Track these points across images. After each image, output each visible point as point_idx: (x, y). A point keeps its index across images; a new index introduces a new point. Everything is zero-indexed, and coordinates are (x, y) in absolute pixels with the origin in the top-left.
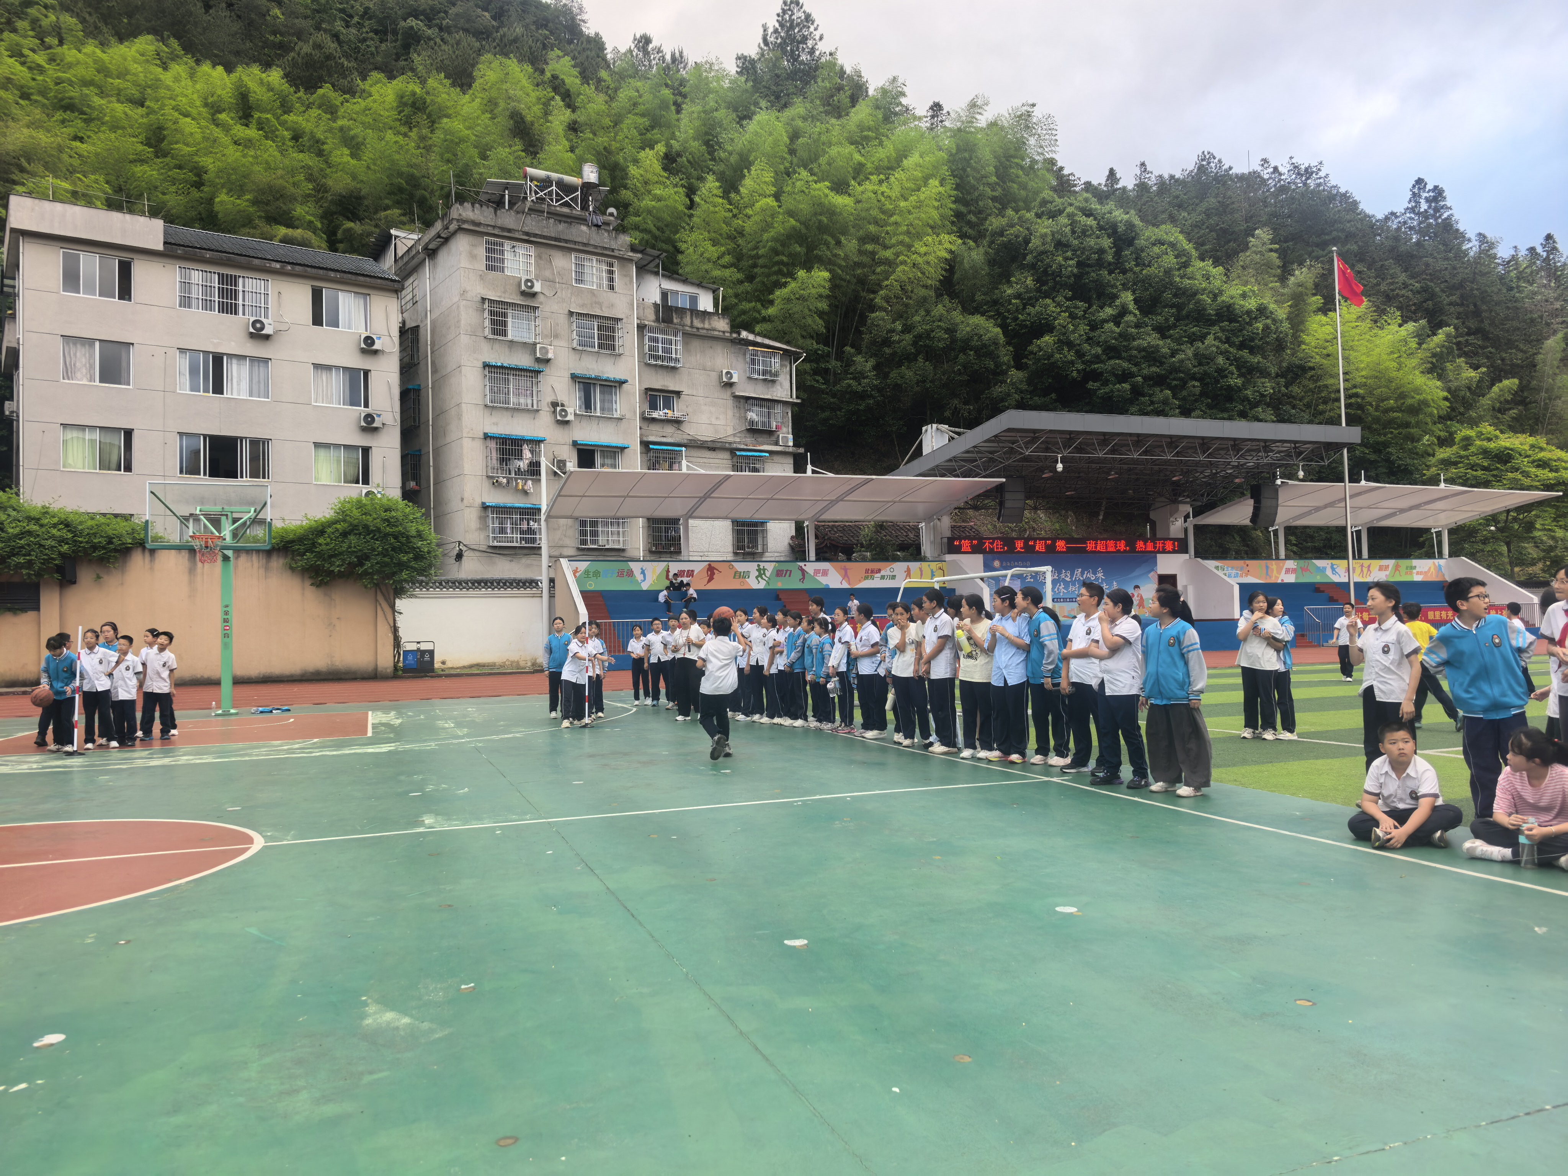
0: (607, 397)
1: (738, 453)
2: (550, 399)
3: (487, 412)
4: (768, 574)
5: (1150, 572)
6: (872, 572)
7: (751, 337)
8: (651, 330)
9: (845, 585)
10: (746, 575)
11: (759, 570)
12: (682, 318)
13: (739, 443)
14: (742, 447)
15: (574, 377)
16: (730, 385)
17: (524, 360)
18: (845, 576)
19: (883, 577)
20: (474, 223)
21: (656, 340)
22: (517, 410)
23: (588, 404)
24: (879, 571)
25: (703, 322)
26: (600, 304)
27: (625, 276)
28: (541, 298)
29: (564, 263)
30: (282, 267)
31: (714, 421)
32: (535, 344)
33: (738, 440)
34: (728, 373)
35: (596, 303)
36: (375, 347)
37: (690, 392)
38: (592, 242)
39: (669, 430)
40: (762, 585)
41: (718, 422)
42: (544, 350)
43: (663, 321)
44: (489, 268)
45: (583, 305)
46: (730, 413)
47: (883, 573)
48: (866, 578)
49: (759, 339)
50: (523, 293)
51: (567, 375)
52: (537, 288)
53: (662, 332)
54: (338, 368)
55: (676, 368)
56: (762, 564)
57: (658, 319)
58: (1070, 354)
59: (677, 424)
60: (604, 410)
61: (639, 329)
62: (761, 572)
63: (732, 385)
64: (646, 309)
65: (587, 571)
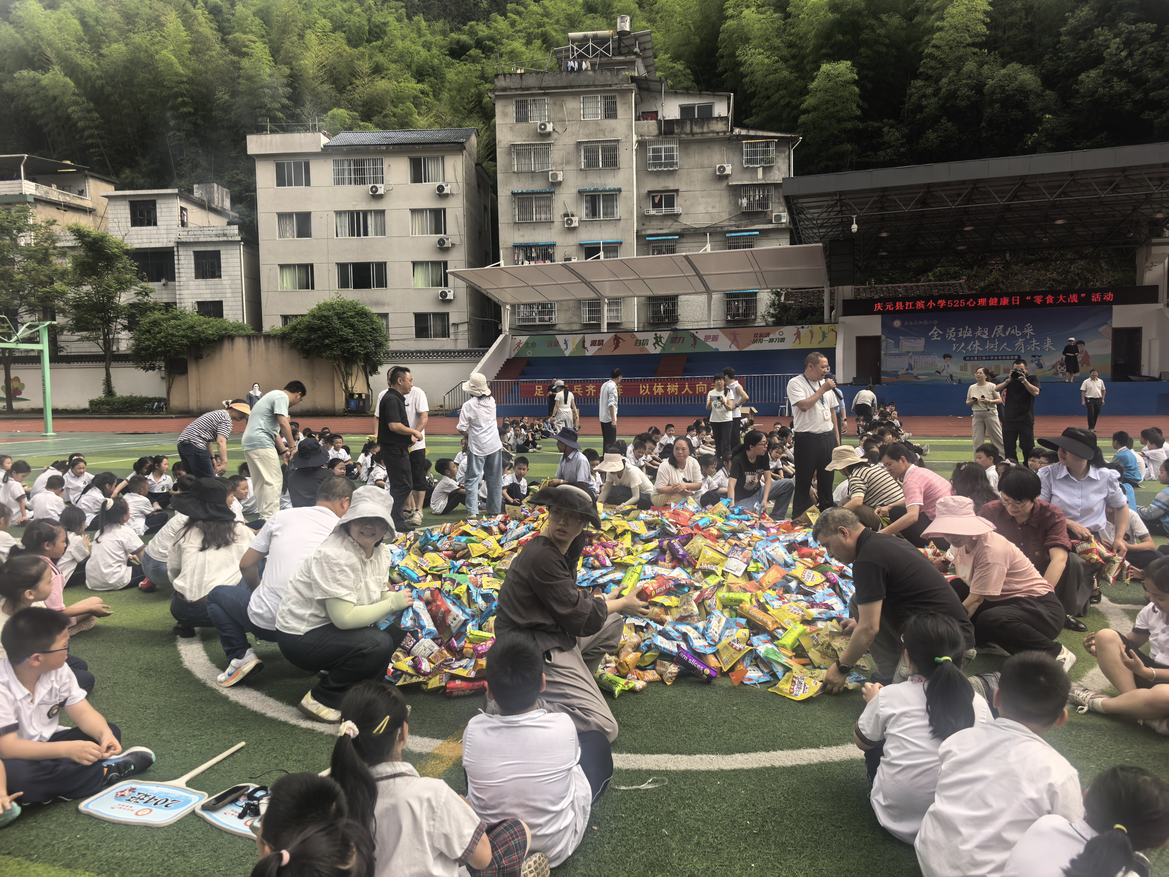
0: (609, 204)
1: (727, 235)
2: (562, 212)
3: (516, 227)
4: (664, 341)
5: (1102, 325)
6: (761, 336)
7: (744, 132)
8: (652, 142)
9: (734, 349)
10: (645, 342)
11: (656, 338)
12: (682, 128)
13: (730, 226)
14: (734, 229)
15: (580, 192)
16: (723, 177)
17: (538, 185)
18: (734, 340)
19: (771, 340)
20: (504, 89)
21: (659, 150)
22: (539, 223)
23: (593, 212)
24: (768, 335)
25: (702, 127)
26: (603, 131)
27: (625, 104)
28: (555, 135)
29: (572, 105)
30: (387, 148)
31: (710, 210)
32: (548, 172)
33: (731, 223)
34: (720, 168)
35: (600, 130)
36: (445, 192)
37: (688, 188)
38: (597, 83)
39: (669, 223)
40: (658, 350)
41: (714, 211)
42: (555, 176)
43: (666, 133)
44: (518, 120)
45: (588, 135)
46: (726, 201)
47: (771, 336)
48: (755, 342)
49: (752, 133)
50: (541, 135)
51: (575, 191)
52: (550, 128)
53: (662, 143)
54: (426, 210)
55: (675, 171)
56: (659, 333)
57: (660, 133)
58: (1119, 86)
59: (675, 217)
60: (605, 214)
61: (642, 144)
62: (658, 340)
63: (727, 176)
64: (650, 127)
65: (527, 343)
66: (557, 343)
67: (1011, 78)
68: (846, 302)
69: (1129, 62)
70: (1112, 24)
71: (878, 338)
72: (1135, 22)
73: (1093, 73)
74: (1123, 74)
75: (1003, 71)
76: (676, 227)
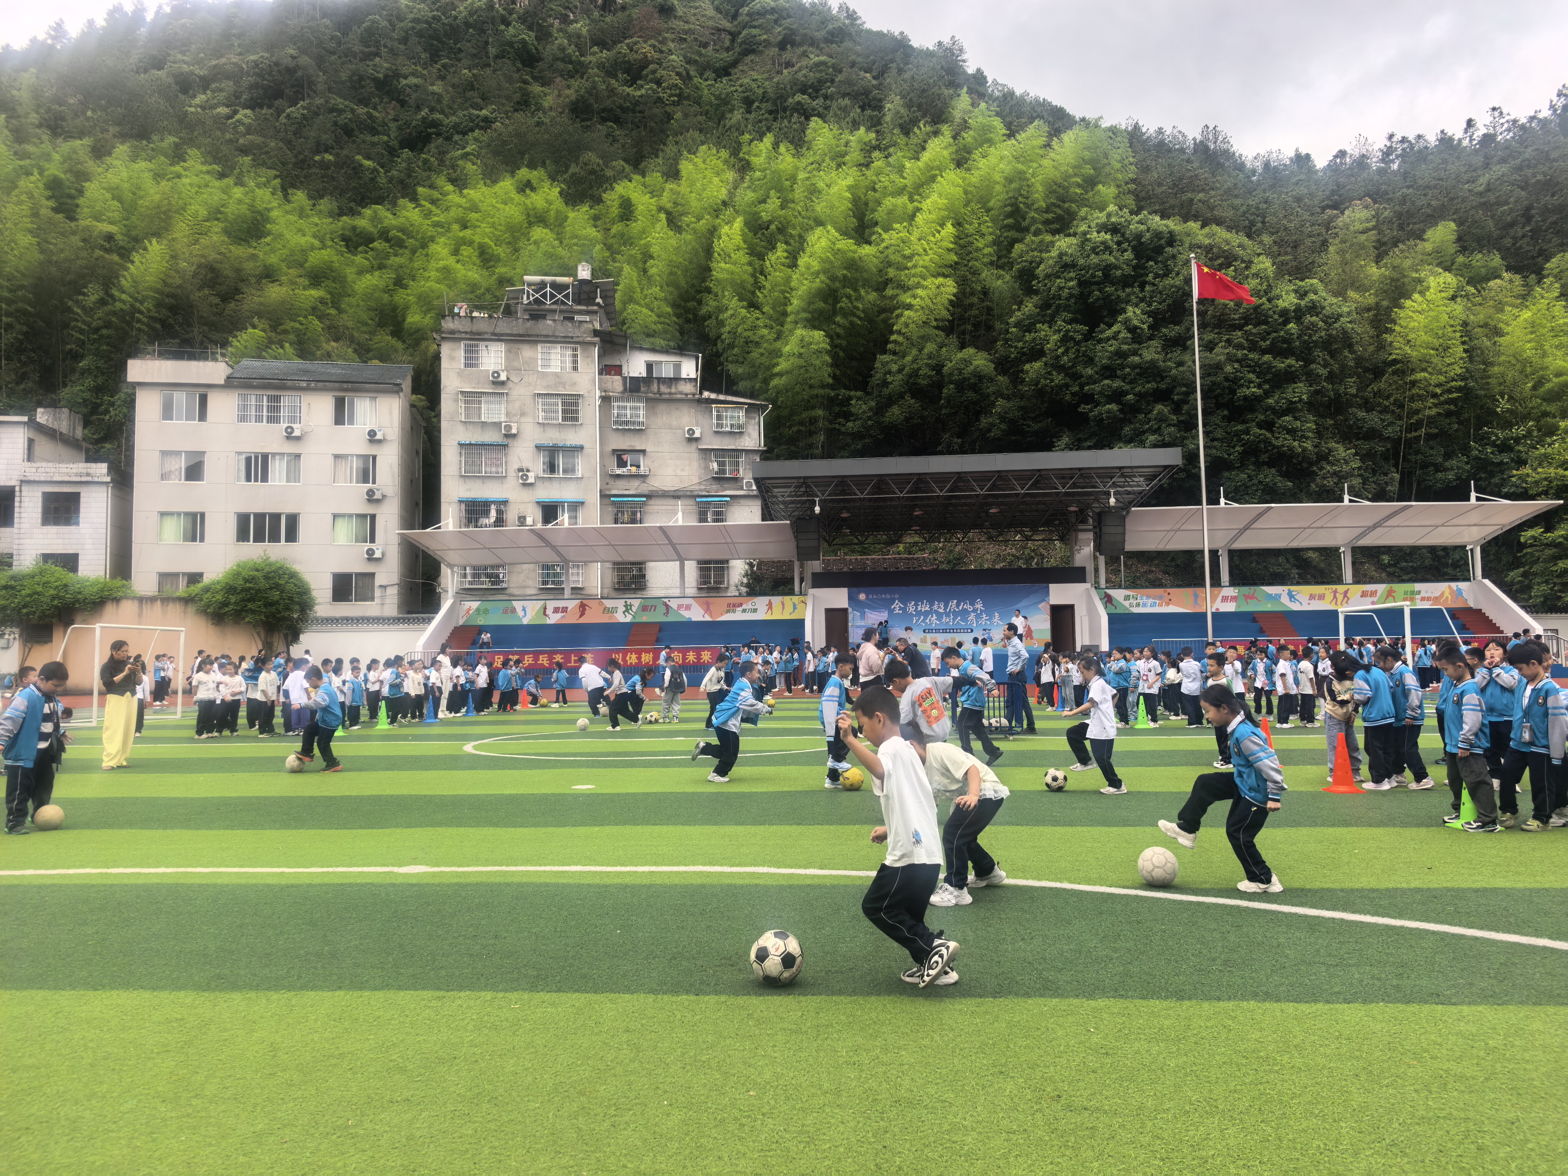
0: (570, 460)
1: (698, 500)
2: (516, 466)
3: (461, 480)
4: (634, 609)
5: (1041, 602)
6: (734, 606)
7: (713, 396)
8: (617, 399)
9: (708, 618)
10: (614, 610)
11: (625, 606)
12: (649, 386)
13: (701, 490)
14: (704, 493)
15: (539, 448)
16: (692, 440)
17: (491, 437)
18: (708, 610)
19: (744, 611)
20: (452, 332)
21: (624, 407)
22: (488, 477)
23: (552, 467)
24: (741, 605)
25: (670, 387)
26: (564, 384)
27: (587, 357)
28: (510, 384)
29: (529, 353)
30: (309, 386)
31: (679, 473)
32: (501, 423)
33: (703, 487)
34: (689, 430)
35: (561, 384)
36: (378, 437)
37: (655, 450)
38: (557, 334)
39: (635, 483)
40: (628, 619)
41: (684, 473)
42: (508, 428)
43: (631, 391)
44: (468, 366)
45: (547, 387)
46: (695, 465)
47: (744, 607)
48: (728, 611)
49: (722, 396)
50: (491, 383)
51: (532, 445)
52: (504, 376)
53: (628, 401)
54: (352, 455)
55: (641, 430)
56: (629, 601)
57: (625, 390)
58: (1058, 379)
59: (643, 477)
60: (565, 471)
61: (606, 400)
62: (628, 608)
63: (697, 439)
64: (615, 383)
65: (478, 610)
66: (514, 610)
67: (967, 362)
68: (814, 575)
69: (1065, 358)
70: (1051, 322)
71: (846, 610)
72: (1069, 322)
73: (1037, 365)
74: (1061, 369)
75: (960, 355)
76: (644, 488)
